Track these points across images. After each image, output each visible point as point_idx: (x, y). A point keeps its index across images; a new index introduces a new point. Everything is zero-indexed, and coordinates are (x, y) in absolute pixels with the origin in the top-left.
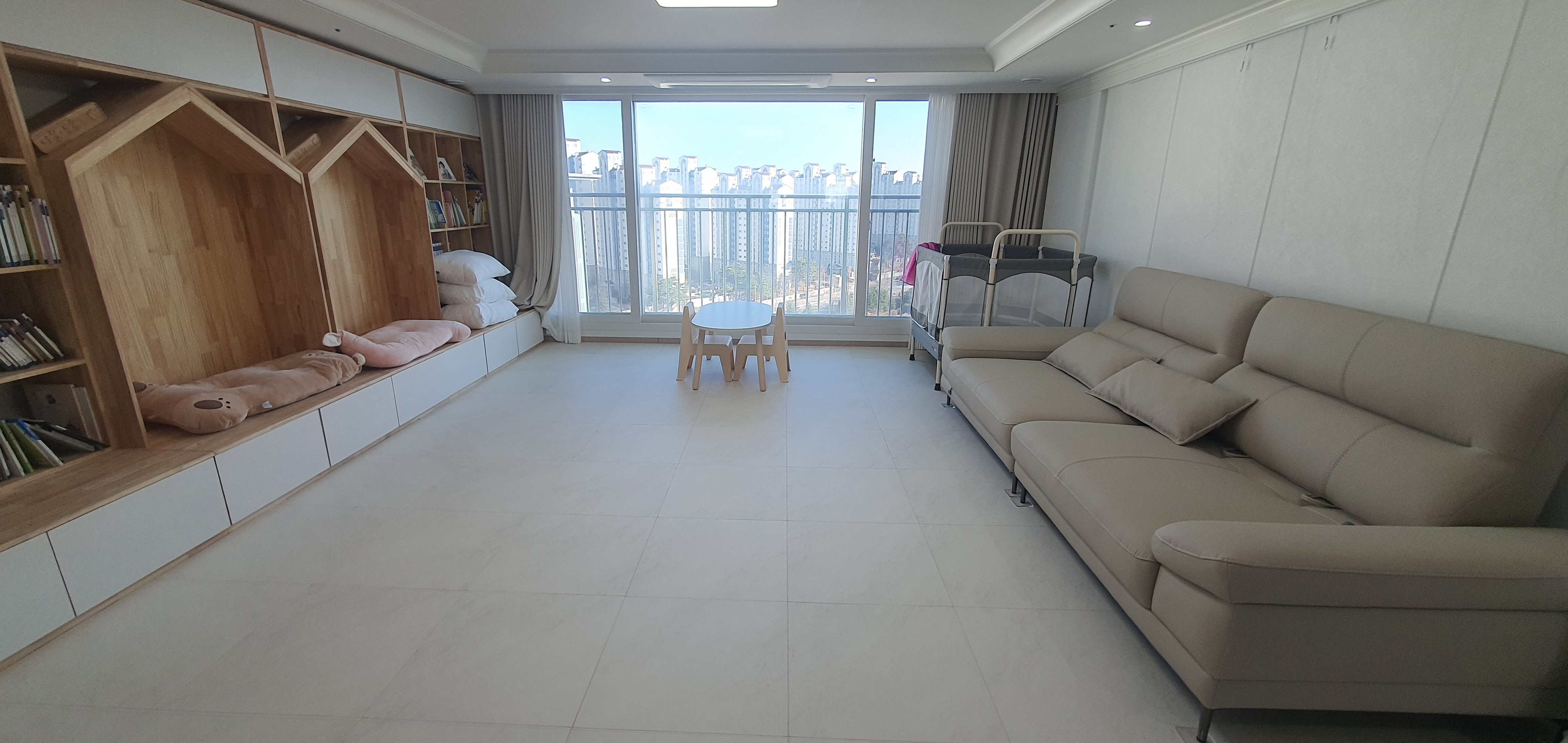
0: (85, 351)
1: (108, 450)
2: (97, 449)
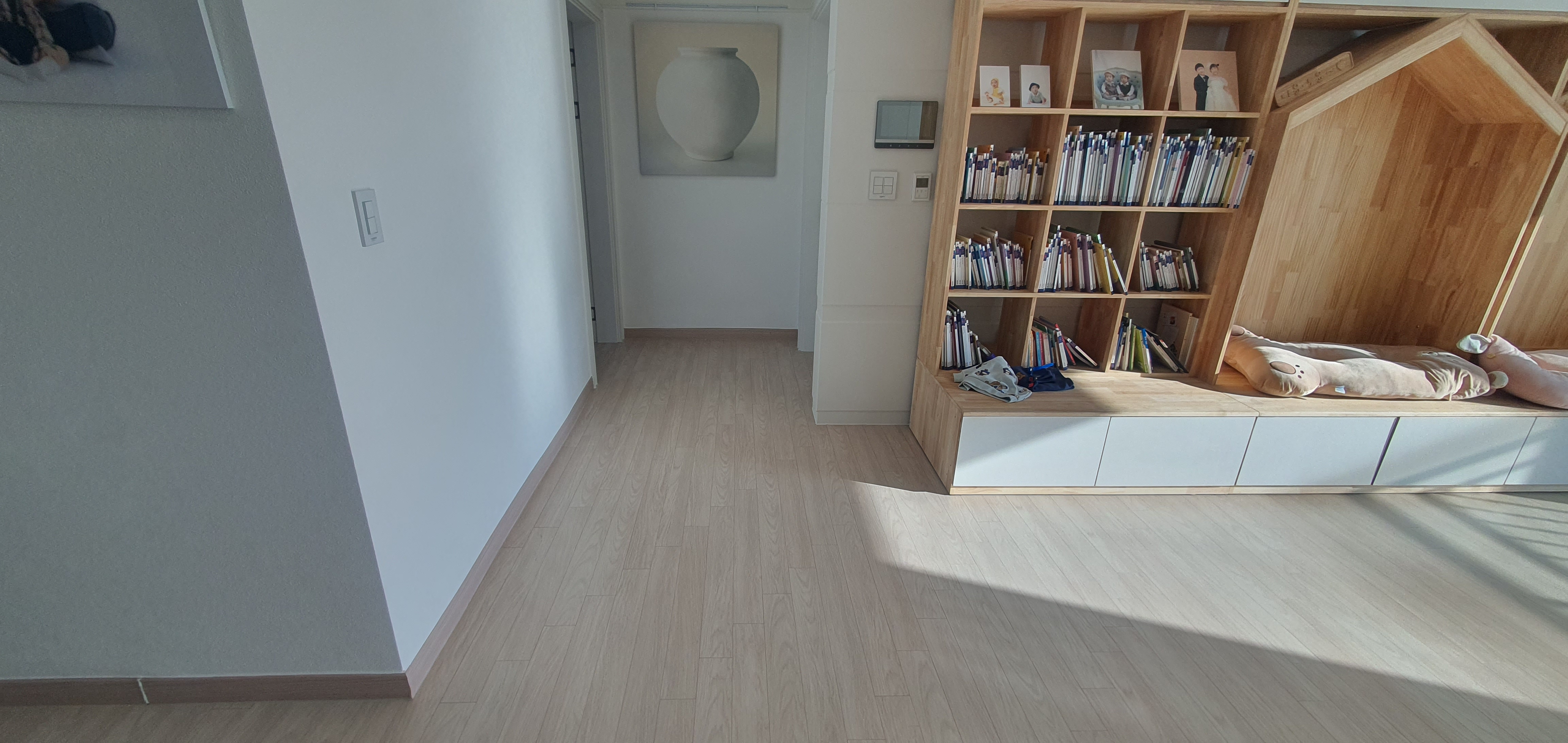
0: (1215, 289)
1: (1185, 375)
2: (1179, 371)
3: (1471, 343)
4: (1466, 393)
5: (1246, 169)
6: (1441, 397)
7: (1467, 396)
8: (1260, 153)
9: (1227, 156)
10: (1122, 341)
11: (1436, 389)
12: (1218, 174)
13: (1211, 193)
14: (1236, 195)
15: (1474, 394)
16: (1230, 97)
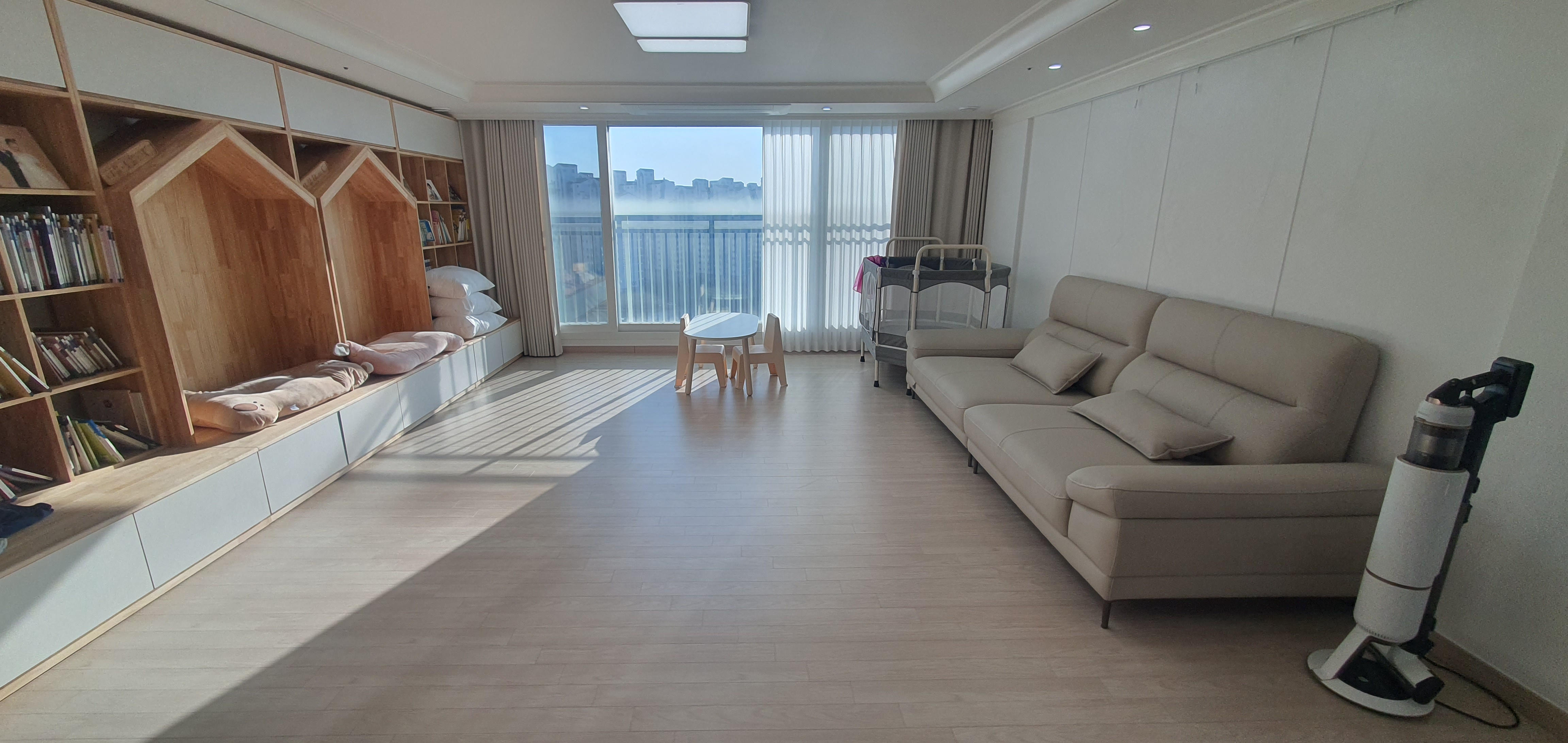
0: (142, 360)
1: (159, 448)
2: (150, 448)
3: (340, 350)
4: (359, 382)
5: (110, 244)
6: (349, 390)
7: (361, 384)
8: (117, 229)
9: (82, 233)
11: (344, 385)
13: (85, 270)
14: (115, 268)
15: (363, 381)
16: (49, 174)
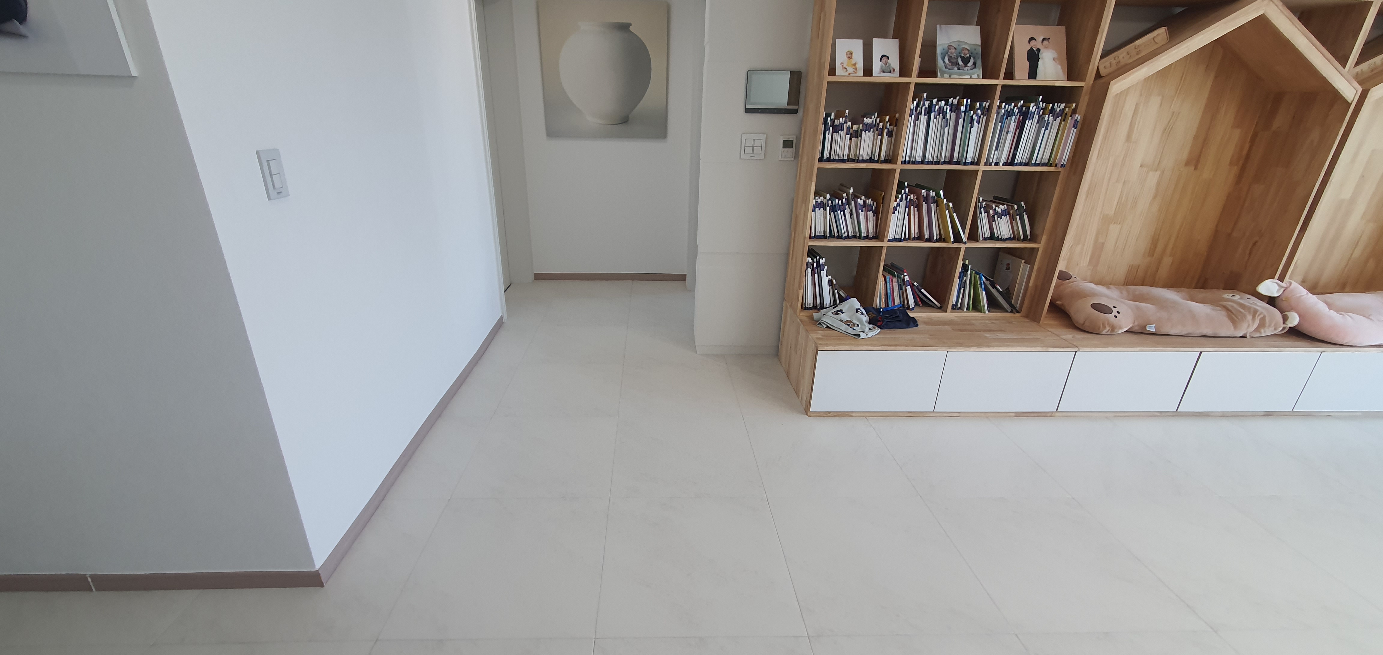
1: (1018, 315)
2: (1012, 312)
5: (1072, 132)
8: (1084, 119)
9: (1055, 120)
10: (962, 285)
12: (1049, 136)
13: (1043, 154)
14: (1065, 156)
16: (1060, 67)
